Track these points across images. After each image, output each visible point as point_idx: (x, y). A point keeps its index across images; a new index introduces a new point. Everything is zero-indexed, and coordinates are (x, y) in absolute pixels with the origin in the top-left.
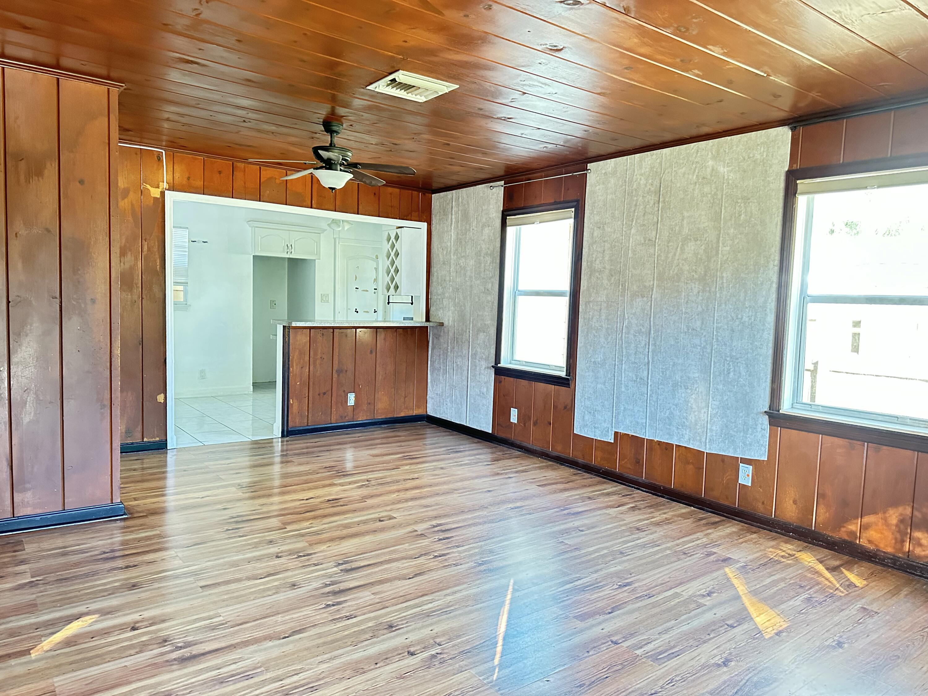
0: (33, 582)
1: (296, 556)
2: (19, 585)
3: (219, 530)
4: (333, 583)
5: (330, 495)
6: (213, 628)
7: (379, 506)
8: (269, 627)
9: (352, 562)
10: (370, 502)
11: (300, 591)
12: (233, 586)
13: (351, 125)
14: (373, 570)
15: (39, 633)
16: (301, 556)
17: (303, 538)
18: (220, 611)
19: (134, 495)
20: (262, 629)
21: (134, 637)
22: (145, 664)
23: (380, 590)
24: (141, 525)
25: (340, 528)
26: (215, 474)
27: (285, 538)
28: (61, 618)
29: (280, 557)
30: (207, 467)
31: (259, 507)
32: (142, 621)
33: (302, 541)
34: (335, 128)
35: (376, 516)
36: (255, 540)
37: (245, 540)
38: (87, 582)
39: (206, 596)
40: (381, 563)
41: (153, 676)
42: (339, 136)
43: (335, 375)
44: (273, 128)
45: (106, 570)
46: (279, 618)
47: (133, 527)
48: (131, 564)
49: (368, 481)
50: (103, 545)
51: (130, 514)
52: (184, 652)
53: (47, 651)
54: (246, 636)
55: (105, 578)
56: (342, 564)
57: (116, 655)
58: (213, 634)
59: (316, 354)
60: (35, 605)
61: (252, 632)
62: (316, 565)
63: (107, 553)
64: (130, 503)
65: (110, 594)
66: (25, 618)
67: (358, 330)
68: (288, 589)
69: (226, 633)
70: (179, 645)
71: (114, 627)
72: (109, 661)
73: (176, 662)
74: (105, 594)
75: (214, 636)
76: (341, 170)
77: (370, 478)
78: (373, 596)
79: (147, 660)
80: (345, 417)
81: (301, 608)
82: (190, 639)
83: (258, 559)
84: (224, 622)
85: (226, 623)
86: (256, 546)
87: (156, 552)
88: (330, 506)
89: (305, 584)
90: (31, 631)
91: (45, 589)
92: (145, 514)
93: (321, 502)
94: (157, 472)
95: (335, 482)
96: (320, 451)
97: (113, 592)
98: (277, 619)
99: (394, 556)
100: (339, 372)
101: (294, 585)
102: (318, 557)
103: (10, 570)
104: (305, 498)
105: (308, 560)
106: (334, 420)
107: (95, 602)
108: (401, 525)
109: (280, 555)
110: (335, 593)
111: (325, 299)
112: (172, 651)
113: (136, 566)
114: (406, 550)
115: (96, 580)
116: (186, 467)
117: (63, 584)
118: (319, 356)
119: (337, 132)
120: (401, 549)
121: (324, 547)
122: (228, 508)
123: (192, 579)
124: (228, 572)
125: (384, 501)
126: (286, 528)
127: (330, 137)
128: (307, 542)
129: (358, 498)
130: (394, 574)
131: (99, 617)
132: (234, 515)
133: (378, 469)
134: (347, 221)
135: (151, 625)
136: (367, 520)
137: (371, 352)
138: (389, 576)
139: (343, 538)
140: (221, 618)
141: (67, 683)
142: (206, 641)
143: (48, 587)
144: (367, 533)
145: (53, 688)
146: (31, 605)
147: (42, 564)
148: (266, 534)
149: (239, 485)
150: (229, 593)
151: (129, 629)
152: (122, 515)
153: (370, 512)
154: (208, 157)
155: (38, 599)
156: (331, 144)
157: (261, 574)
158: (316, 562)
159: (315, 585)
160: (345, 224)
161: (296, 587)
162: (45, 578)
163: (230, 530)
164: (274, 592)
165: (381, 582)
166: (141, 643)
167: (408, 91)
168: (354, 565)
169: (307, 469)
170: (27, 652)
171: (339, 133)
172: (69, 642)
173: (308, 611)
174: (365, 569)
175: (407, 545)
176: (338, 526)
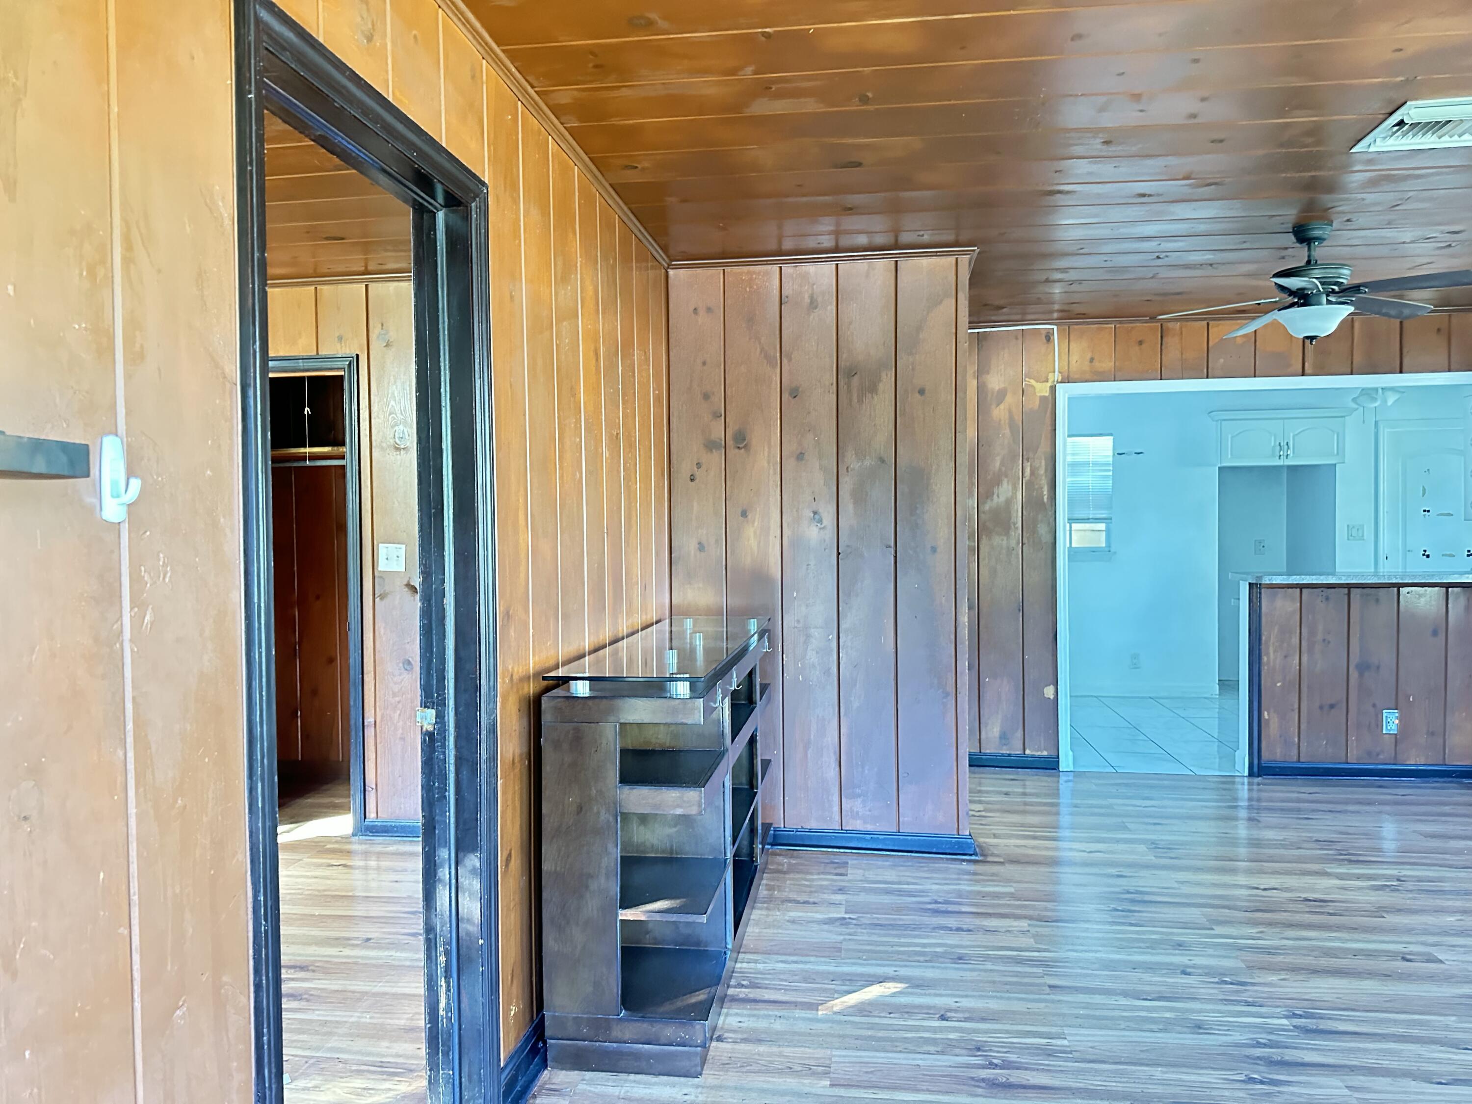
0: (844, 919)
1: (1216, 980)
2: (830, 919)
3: (1102, 907)
4: (1271, 1045)
5: (1313, 890)
6: (1050, 1053)
7: (1409, 931)
8: (1137, 1081)
9: (1322, 1018)
10: (1392, 919)
11: (1207, 1040)
12: (1098, 999)
13: (1348, 220)
14: (1361, 1045)
15: (833, 987)
16: (1226, 982)
17: (1238, 953)
18: (1066, 1030)
19: (996, 829)
20: (1125, 1080)
21: (941, 1030)
22: (943, 1071)
23: (1366, 1085)
24: (993, 875)
25: (1316, 953)
26: (1119, 820)
27: (1207, 945)
28: (862, 975)
29: (1189, 974)
30: (1110, 806)
31: (1176, 885)
32: (955, 1011)
33: (1236, 958)
34: (1316, 233)
35: (1399, 947)
36: (1154, 937)
37: (1137, 932)
38: (905, 936)
39: (1053, 1001)
40: (1384, 1037)
41: (947, 1093)
42: (1325, 243)
43: (1354, 675)
44: (1209, 257)
45: (932, 926)
46: (1158, 1072)
47: (981, 874)
48: (965, 927)
49: (1398, 880)
50: (938, 891)
51: (982, 855)
52: (997, 1074)
53: (835, 1013)
54: (1095, 1082)
55: (927, 937)
56: (1301, 1016)
57: (910, 1047)
58: (1046, 1062)
59: (1312, 633)
60: (839, 950)
61: (1108, 1079)
62: (1248, 1004)
63: (940, 903)
64: (987, 840)
65: (926, 961)
66: (825, 962)
67: (1404, 590)
68: (1185, 1030)
69: (1067, 1066)
70: (995, 1061)
71: (920, 1007)
72: (900, 1052)
73: (983, 1085)
74: (922, 959)
75: (1048, 1065)
76: (1329, 302)
77: (1405, 876)
78: (1346, 1092)
79: (946, 1066)
80: (1378, 755)
81: (1202, 1068)
82: (1013, 1057)
83: (1150, 968)
84: (1069, 1049)
85: (1071, 1052)
86: (1153, 945)
87: (1002, 918)
88: (1308, 910)
89: (1219, 1030)
90: (826, 982)
91: (855, 932)
92: (1002, 860)
93: (1291, 900)
94: (1036, 802)
95: (1329, 870)
96: (1313, 811)
97: (933, 959)
98: (1153, 1073)
99: (1416, 1032)
100: (1363, 667)
101: (1198, 1027)
102: (1256, 991)
103: (826, 896)
104: (1262, 887)
105: (1237, 992)
106: (1354, 756)
107: (906, 966)
108: (1448, 978)
109: (1189, 970)
110: (1271, 1063)
111: (1354, 533)
112: (983, 1067)
113: (970, 931)
114: (1447, 1028)
115: (915, 937)
116: (1079, 802)
117: (877, 931)
118: (1320, 637)
119: (1320, 239)
120: (1437, 1024)
121: (1273, 978)
122: (1125, 877)
123: (1040, 970)
124: (1096, 975)
125: (1426, 924)
126: (1212, 929)
127: (1306, 249)
128: (1243, 961)
129: (1368, 907)
130: (1404, 1065)
131: (907, 988)
132: (1132, 889)
133: (1429, 862)
134: (1392, 389)
135: (966, 1020)
136: (1376, 951)
137: (1435, 633)
138: (1395, 1065)
139: (1315, 972)
140: (1065, 1042)
141: (845, 1062)
142: (1034, 1070)
143: (859, 930)
144: (1371, 974)
145: (828, 1062)
146: (834, 948)
147: (862, 898)
148: (1175, 930)
149: (1153, 843)
150: (1088, 1008)
151: (938, 1016)
152: (971, 855)
153: (1387, 939)
154: (1120, 322)
155: (844, 943)
156: (1309, 262)
157: (1149, 993)
158: (1250, 1000)
159: (1237, 1037)
160: (1389, 393)
161: (1201, 1031)
162: (859, 917)
163: (1117, 910)
164: (1161, 1027)
165: (1372, 1071)
166: (946, 1041)
167: (1440, 133)
168: (1324, 1025)
169: (1281, 838)
170: (814, 1007)
171: (1324, 239)
172: (862, 1009)
173: (1211, 1077)
174: (1347, 1038)
175: (1453, 1018)
176: (1313, 949)
